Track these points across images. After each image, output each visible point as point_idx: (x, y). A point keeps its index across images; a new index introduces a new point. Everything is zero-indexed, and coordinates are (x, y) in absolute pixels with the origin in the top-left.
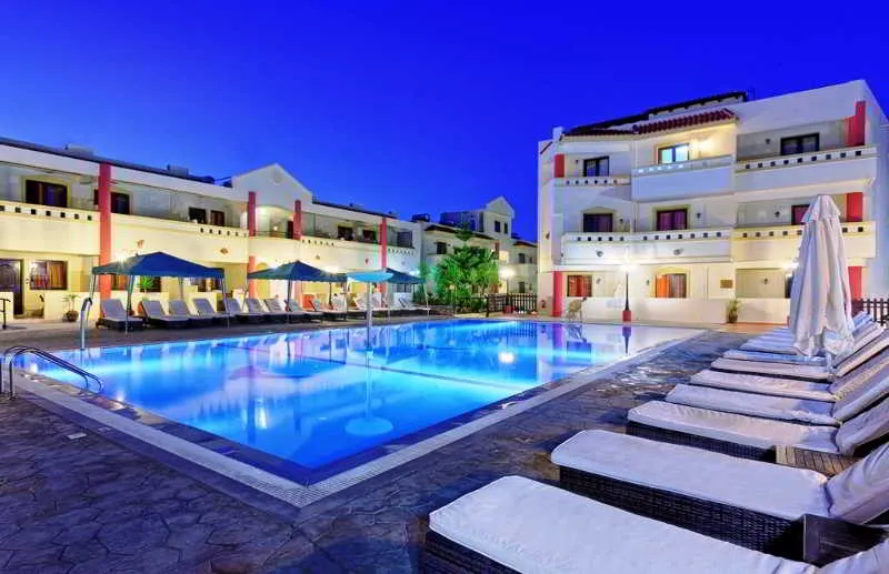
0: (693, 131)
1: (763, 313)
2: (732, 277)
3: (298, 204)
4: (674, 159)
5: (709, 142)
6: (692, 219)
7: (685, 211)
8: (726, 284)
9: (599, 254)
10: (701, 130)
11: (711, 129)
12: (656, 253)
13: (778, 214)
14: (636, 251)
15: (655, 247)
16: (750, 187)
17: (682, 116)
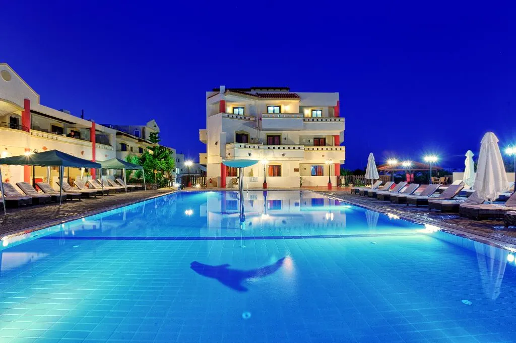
0: (283, 101)
1: (310, 183)
2: (298, 167)
3: (27, 102)
4: (280, 112)
5: (289, 106)
6: (282, 141)
7: (279, 137)
8: (296, 170)
9: (250, 154)
10: (286, 101)
11: (289, 101)
12: (274, 155)
13: (309, 141)
14: (265, 154)
15: (273, 152)
16: (305, 128)
17: (278, 93)
